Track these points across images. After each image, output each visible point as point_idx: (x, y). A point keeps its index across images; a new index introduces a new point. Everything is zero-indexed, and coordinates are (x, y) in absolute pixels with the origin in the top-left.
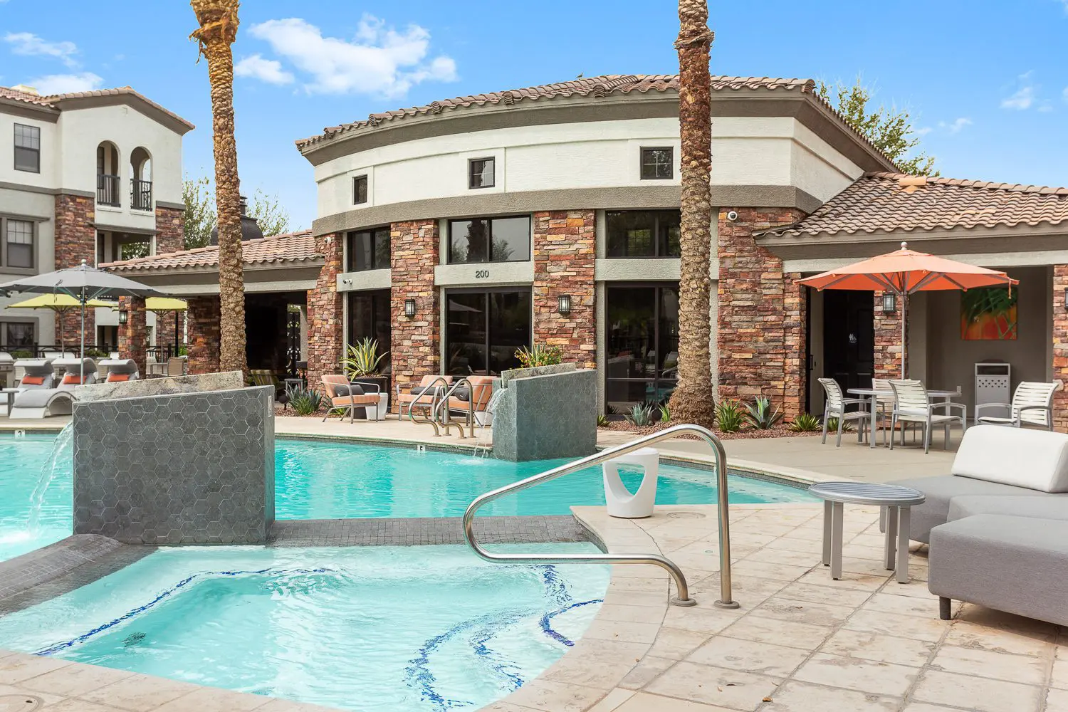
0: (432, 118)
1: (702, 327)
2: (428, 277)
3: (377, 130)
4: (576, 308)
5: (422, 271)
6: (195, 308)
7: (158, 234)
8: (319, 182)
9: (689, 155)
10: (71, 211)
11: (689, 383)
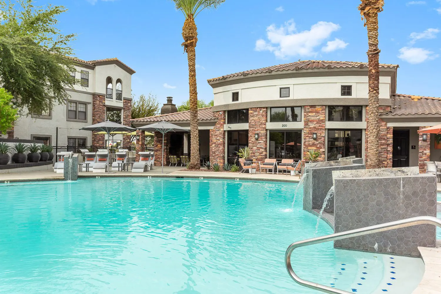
0: (268, 74)
1: (377, 144)
2: (263, 126)
3: (245, 77)
4: (319, 137)
5: (261, 124)
6: (157, 135)
7: (124, 109)
8: (215, 94)
9: (373, 89)
10: (98, 100)
11: (373, 162)
